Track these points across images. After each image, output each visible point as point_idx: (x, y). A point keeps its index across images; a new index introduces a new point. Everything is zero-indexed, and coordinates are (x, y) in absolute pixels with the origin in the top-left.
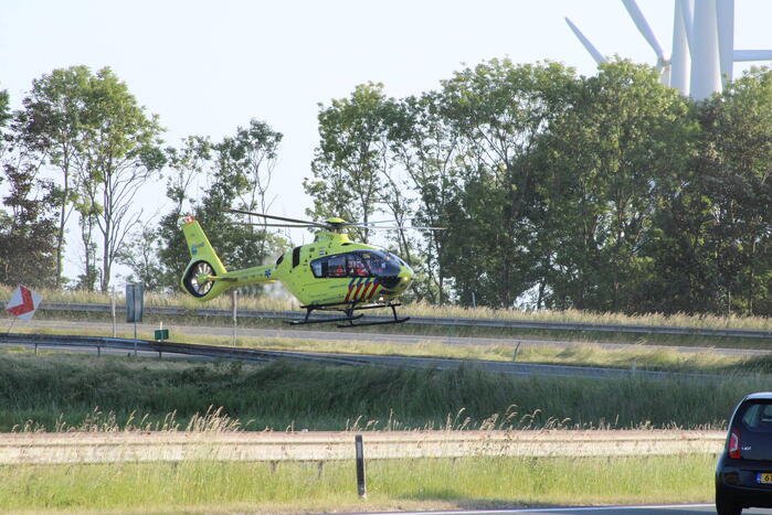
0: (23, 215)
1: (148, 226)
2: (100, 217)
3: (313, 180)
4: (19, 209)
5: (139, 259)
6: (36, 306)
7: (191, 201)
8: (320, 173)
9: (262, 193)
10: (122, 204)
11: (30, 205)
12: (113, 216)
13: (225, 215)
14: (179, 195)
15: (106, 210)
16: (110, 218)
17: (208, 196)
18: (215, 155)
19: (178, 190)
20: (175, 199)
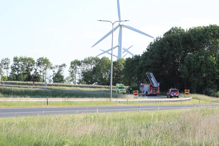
1: (50, 75)
2: (45, 74)
3: (69, 70)
5: (49, 79)
9: (64, 72)
10: (47, 73)
11: (37, 73)
13: (59, 74)
14: (54, 72)
17: (57, 72)
18: (58, 67)
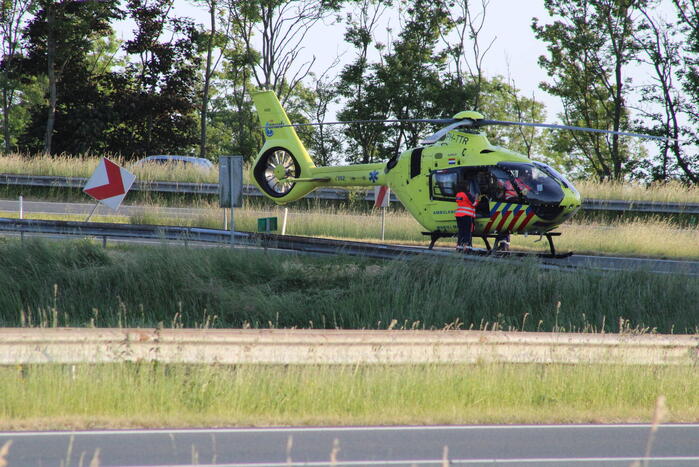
0: (153, 64)
1: (323, 80)
2: (257, 68)
3: (547, 20)
4: (148, 56)
6: (127, 187)
7: (378, 46)
8: (557, 9)
9: (474, 35)
10: (287, 49)
11: (165, 53)
12: (276, 66)
13: (424, 65)
14: (361, 37)
15: (266, 59)
16: (270, 68)
17: (401, 40)
19: (361, 31)
20: (357, 44)
